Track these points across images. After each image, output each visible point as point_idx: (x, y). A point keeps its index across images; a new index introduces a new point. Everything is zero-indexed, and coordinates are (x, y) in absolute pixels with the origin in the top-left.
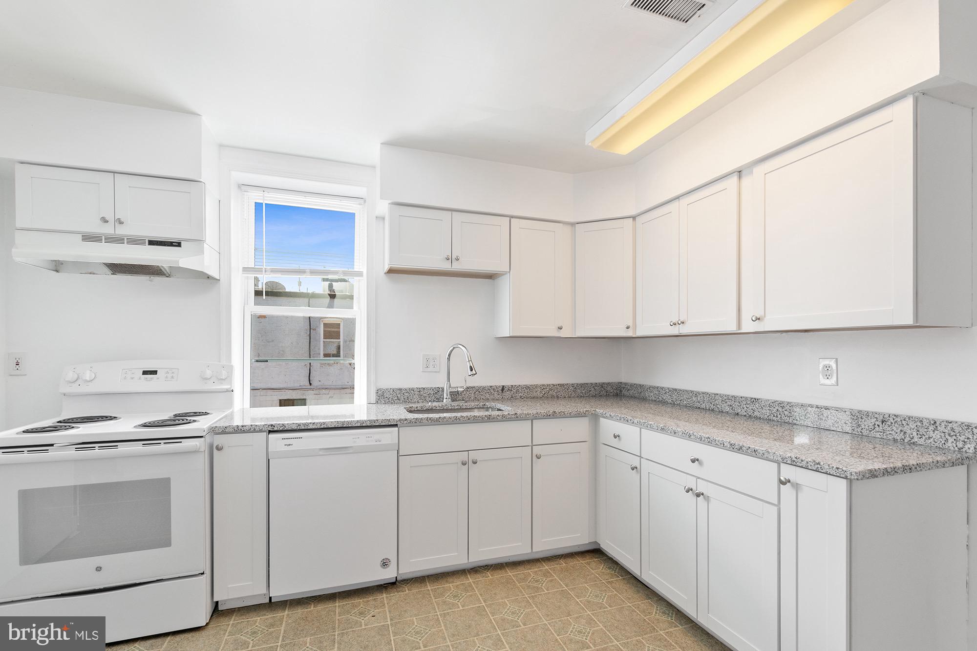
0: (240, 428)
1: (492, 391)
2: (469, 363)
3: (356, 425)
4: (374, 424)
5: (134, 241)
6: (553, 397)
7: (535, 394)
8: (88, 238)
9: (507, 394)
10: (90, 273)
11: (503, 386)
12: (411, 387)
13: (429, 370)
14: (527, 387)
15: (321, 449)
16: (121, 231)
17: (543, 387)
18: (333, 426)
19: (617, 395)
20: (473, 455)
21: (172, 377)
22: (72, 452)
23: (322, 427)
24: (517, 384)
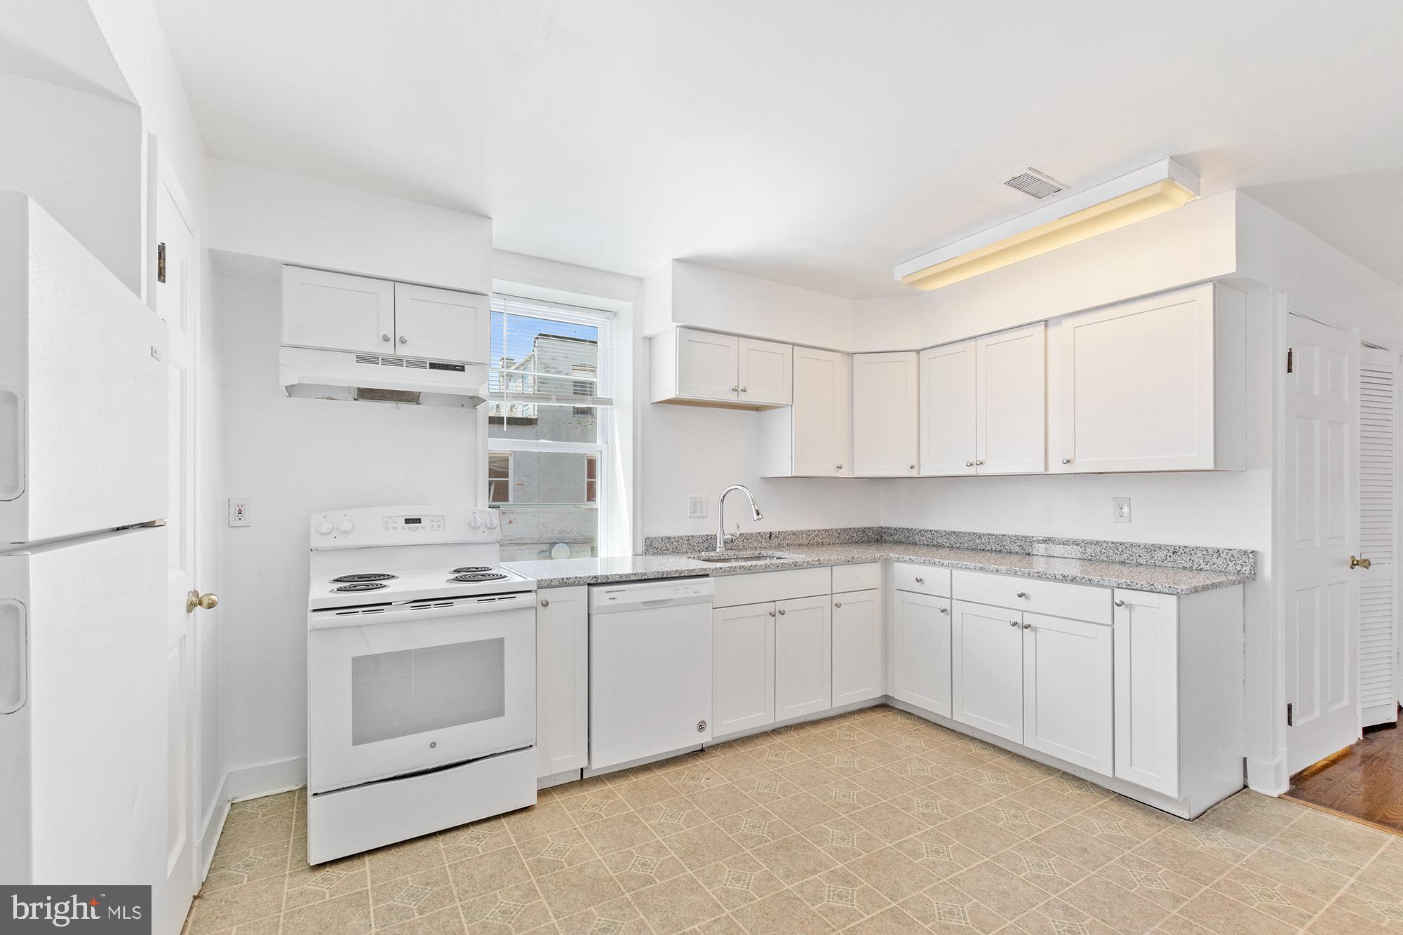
0: (565, 580)
1: (760, 538)
2: (754, 506)
3: (675, 575)
4: (692, 574)
5: (414, 363)
6: (818, 544)
7: (801, 541)
8: (363, 358)
9: (775, 542)
10: (328, 398)
11: (771, 533)
12: (680, 535)
13: (695, 515)
14: (794, 534)
15: (643, 603)
16: (402, 351)
17: (809, 533)
18: (653, 577)
19: (878, 541)
20: (780, 606)
21: (439, 526)
22: (407, 612)
23: (643, 578)
24: (785, 530)
